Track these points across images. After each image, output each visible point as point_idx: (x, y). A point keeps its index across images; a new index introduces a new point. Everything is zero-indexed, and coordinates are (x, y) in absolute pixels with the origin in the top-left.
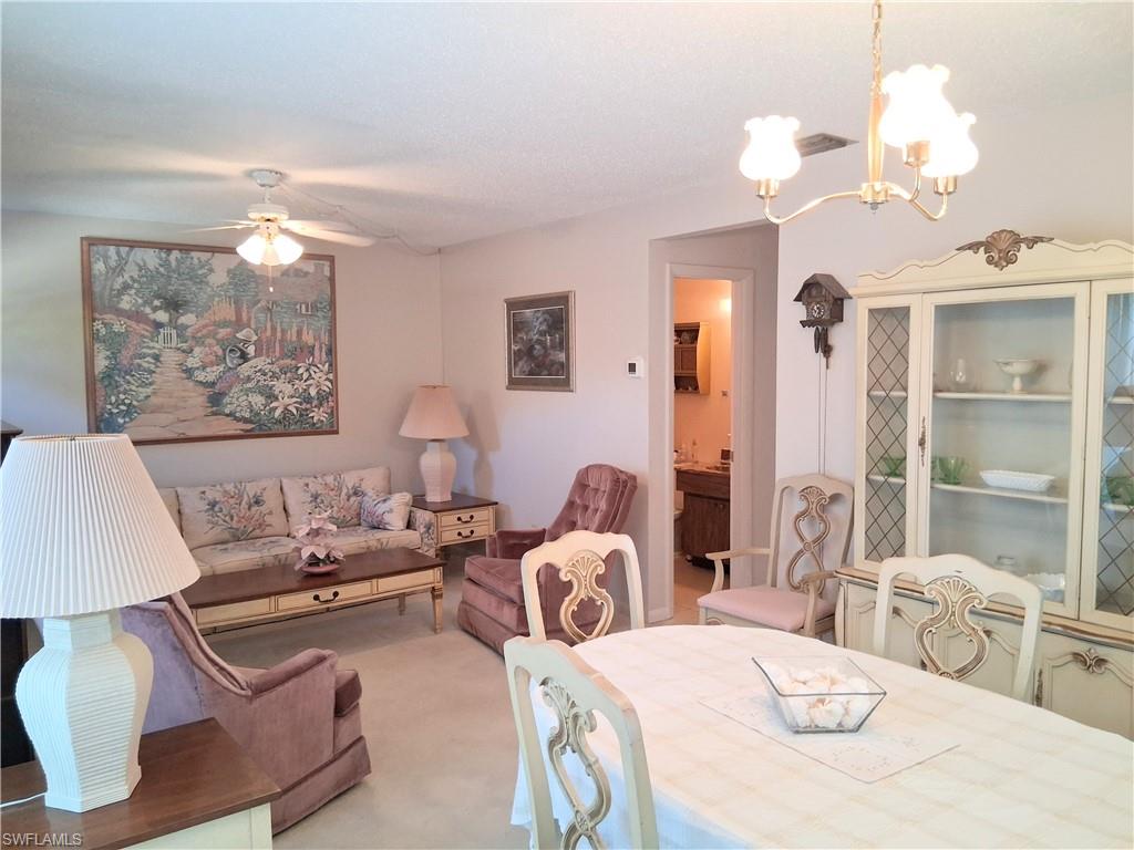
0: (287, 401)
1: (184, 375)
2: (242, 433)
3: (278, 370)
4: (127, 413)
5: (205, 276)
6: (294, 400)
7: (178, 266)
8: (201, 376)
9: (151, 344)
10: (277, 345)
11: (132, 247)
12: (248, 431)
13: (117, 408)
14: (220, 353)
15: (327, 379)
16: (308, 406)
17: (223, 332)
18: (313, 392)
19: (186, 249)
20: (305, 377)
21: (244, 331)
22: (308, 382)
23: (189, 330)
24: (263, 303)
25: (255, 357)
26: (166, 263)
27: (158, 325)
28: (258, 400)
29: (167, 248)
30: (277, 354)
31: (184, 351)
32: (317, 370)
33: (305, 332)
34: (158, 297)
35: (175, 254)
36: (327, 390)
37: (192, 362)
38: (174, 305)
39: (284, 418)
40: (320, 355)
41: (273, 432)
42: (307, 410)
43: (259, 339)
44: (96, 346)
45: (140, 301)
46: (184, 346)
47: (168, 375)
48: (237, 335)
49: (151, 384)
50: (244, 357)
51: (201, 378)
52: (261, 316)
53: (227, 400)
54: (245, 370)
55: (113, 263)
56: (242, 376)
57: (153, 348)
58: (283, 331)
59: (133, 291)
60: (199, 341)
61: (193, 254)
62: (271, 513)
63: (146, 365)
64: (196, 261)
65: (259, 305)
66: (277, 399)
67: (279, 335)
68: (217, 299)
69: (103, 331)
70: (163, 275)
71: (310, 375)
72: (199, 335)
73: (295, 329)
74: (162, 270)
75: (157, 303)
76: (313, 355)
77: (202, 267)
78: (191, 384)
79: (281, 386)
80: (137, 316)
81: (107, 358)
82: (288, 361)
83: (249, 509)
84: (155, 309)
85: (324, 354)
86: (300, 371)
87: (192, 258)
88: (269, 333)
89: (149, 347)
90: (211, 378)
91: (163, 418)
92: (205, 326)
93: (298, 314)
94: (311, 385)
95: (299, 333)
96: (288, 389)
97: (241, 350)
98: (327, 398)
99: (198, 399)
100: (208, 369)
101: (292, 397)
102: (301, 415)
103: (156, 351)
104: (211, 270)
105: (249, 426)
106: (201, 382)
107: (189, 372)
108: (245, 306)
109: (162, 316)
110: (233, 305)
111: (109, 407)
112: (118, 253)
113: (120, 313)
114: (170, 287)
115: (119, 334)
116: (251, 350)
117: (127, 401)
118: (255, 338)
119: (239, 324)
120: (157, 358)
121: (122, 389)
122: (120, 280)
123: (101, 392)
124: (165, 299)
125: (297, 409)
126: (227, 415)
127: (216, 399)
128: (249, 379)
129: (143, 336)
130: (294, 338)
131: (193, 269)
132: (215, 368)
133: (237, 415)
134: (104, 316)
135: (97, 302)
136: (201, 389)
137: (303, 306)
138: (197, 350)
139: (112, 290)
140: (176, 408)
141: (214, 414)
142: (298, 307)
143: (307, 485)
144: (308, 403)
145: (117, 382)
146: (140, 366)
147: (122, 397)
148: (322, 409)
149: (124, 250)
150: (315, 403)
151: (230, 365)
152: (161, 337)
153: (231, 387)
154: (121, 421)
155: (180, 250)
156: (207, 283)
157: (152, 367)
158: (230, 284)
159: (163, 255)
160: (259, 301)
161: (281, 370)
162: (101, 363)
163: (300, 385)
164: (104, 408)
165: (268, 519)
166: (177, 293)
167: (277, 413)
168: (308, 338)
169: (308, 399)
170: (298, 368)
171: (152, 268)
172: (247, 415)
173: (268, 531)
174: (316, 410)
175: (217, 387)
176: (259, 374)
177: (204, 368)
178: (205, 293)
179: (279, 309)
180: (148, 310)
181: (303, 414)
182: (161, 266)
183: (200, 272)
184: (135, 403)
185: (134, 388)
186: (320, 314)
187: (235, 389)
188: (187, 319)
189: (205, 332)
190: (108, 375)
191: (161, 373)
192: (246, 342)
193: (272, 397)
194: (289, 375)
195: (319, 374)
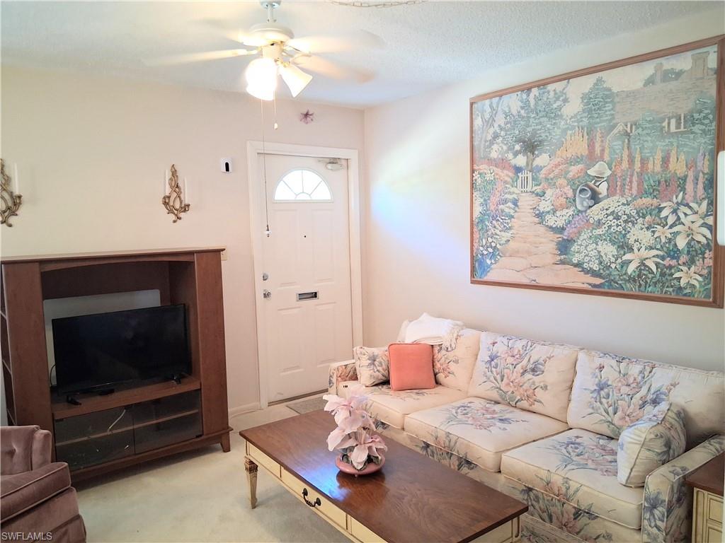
0: (644, 253)
1: (537, 220)
2: (590, 288)
3: (634, 213)
4: (493, 256)
5: (560, 108)
6: (655, 252)
7: (536, 104)
8: (551, 221)
9: (512, 189)
10: (635, 178)
11: (501, 96)
12: (595, 286)
13: (487, 250)
14: (570, 194)
15: (705, 225)
16: (673, 262)
17: (574, 170)
18: (681, 243)
19: (542, 84)
20: (670, 221)
21: (597, 165)
22: (675, 229)
23: (543, 171)
24: (620, 128)
25: (608, 196)
26: (526, 105)
27: (518, 170)
28: (609, 250)
29: (527, 88)
30: (634, 192)
31: (537, 195)
32: (689, 212)
33: (673, 159)
34: (518, 141)
35: (535, 91)
36: (704, 241)
37: (545, 206)
38: (531, 147)
39: (639, 276)
40: (694, 189)
41: (625, 292)
42: (670, 267)
43: (613, 175)
44: (475, 194)
45: (505, 148)
46: (538, 189)
47: (523, 220)
48: (589, 172)
49: (510, 228)
50: (595, 198)
51: (551, 223)
52: (617, 145)
53: (575, 248)
54: (596, 212)
55: (487, 116)
56: (591, 221)
57: (514, 193)
58: (644, 162)
59: (501, 139)
60: (551, 182)
61: (550, 87)
62: (545, 388)
63: (507, 210)
64: (552, 94)
65: (615, 131)
66: (631, 250)
67: (637, 165)
68: (569, 132)
69: (479, 181)
70: (523, 117)
71: (679, 218)
72: (552, 176)
73: (659, 156)
74: (522, 112)
75: (517, 147)
76: (683, 189)
77: (557, 99)
78: (542, 229)
79: (639, 234)
80: (502, 163)
81: (482, 204)
82: (647, 201)
83: (523, 374)
84: (516, 154)
85: (700, 186)
86: (663, 214)
87: (549, 92)
88: (625, 165)
89: (510, 193)
90: (560, 223)
91: (520, 263)
92: (556, 166)
93: (663, 134)
94: (678, 233)
95: (665, 161)
96: (646, 237)
97: (592, 189)
98: (703, 253)
99: (548, 244)
100: (558, 213)
101: (651, 248)
102: (663, 274)
103: (515, 196)
104: (566, 101)
105: (598, 281)
106: (551, 227)
107: (540, 215)
108: (598, 135)
109: (521, 161)
110: (586, 137)
111: (481, 248)
112: (491, 106)
113: (491, 162)
114: (529, 129)
115: (490, 182)
116: (603, 189)
117: (493, 245)
118: (608, 173)
119: (592, 158)
120: (515, 203)
121: (489, 233)
122: (491, 131)
123: (476, 236)
124: (524, 142)
125: (657, 264)
126: (576, 265)
127: (564, 247)
128: (599, 224)
129: (506, 182)
130: (658, 168)
131: (549, 104)
132: (565, 211)
133: (585, 266)
134: (481, 167)
135: (476, 155)
136: (551, 235)
137: (673, 122)
138: (549, 192)
139: (486, 141)
140: (529, 253)
141: (563, 262)
142: (665, 124)
143: (601, 368)
144: (673, 258)
145: (487, 226)
146: (503, 211)
147: (490, 240)
148: (693, 268)
149: (495, 100)
150: (684, 258)
151: (580, 207)
152: (519, 181)
153: (579, 233)
154: (488, 262)
155: (538, 86)
156: (561, 116)
157: (512, 212)
158: (584, 111)
159: (524, 96)
160: (614, 126)
161: (638, 213)
162: (478, 210)
163: (664, 233)
164: (478, 249)
165: (540, 394)
166: (534, 133)
167: (631, 269)
168: (678, 167)
169: (674, 253)
170: (660, 210)
171: (514, 112)
172: (596, 267)
173: (536, 407)
174: (685, 268)
175: (566, 233)
176: (611, 218)
177: (554, 211)
178: (559, 128)
179: (640, 130)
180: (510, 156)
181: (665, 274)
182: (522, 108)
183: (555, 106)
184: (498, 246)
185: (498, 232)
186: (697, 128)
187: (584, 236)
188: (542, 160)
189: (557, 171)
190: (482, 221)
191: (519, 218)
192: (598, 178)
193: (625, 247)
194: (648, 218)
195: (691, 218)
